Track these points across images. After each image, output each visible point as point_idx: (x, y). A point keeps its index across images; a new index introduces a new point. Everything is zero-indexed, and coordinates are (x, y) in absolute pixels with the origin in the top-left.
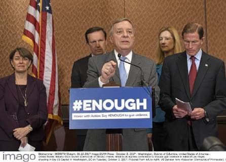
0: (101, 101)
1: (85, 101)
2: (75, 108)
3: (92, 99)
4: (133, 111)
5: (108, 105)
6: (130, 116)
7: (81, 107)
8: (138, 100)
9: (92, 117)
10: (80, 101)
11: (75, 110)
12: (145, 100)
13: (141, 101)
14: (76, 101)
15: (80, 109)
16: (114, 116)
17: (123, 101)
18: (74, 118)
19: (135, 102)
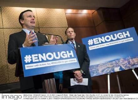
0: (44, 54)
1: (33, 56)
2: (26, 61)
3: (38, 54)
4: (66, 59)
5: (50, 56)
6: (66, 62)
7: (31, 60)
8: (68, 52)
9: (40, 65)
10: (29, 56)
11: (27, 62)
12: (71, 51)
13: (70, 52)
14: (27, 56)
15: (31, 61)
16: (55, 63)
17: (58, 53)
18: (26, 68)
19: (66, 53)
